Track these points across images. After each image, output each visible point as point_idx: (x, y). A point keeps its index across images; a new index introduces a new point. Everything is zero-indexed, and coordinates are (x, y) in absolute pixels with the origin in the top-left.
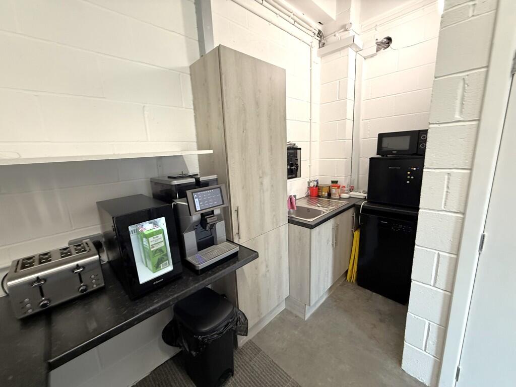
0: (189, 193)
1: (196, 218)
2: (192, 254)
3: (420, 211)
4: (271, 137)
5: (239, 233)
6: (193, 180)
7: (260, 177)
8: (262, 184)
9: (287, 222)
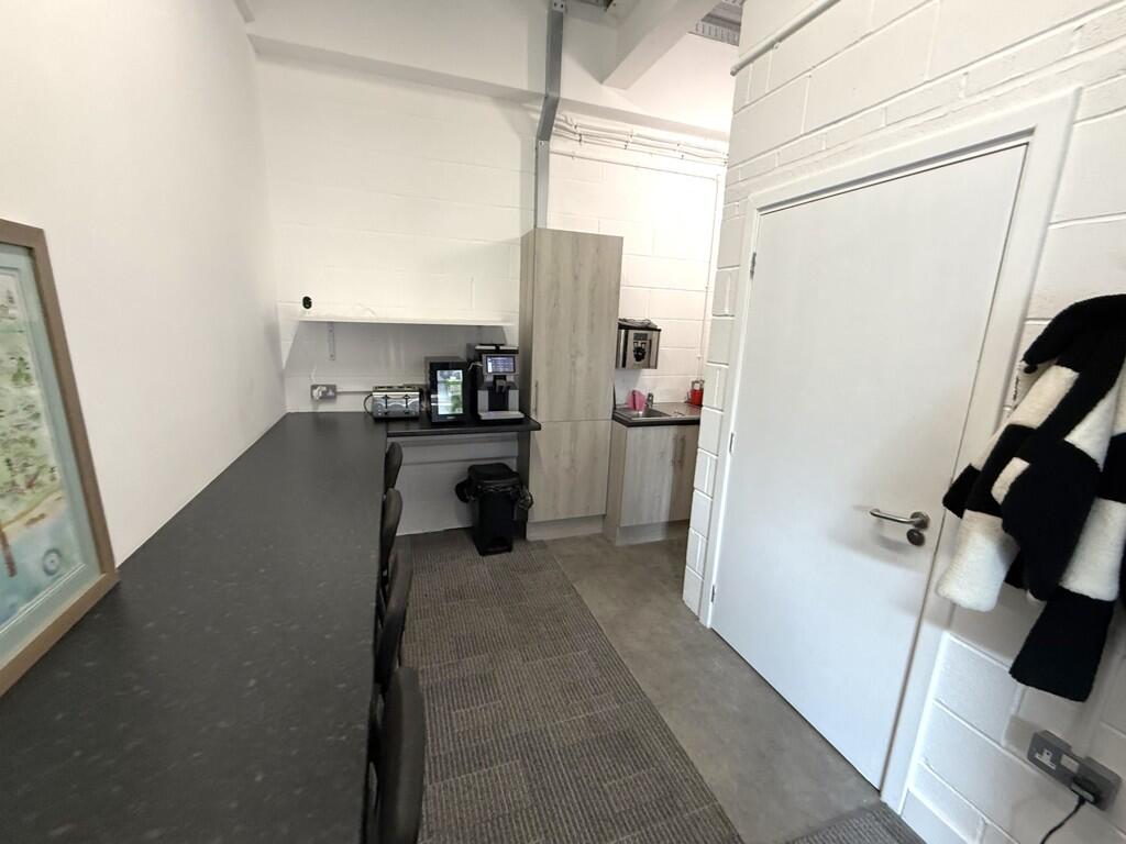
0: (484, 356)
1: (489, 379)
2: (482, 411)
3: (703, 408)
4: (593, 314)
5: (536, 410)
6: (494, 348)
7: (572, 356)
8: (574, 364)
9: (610, 417)
